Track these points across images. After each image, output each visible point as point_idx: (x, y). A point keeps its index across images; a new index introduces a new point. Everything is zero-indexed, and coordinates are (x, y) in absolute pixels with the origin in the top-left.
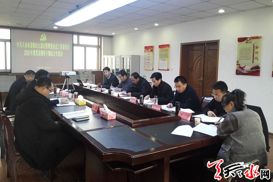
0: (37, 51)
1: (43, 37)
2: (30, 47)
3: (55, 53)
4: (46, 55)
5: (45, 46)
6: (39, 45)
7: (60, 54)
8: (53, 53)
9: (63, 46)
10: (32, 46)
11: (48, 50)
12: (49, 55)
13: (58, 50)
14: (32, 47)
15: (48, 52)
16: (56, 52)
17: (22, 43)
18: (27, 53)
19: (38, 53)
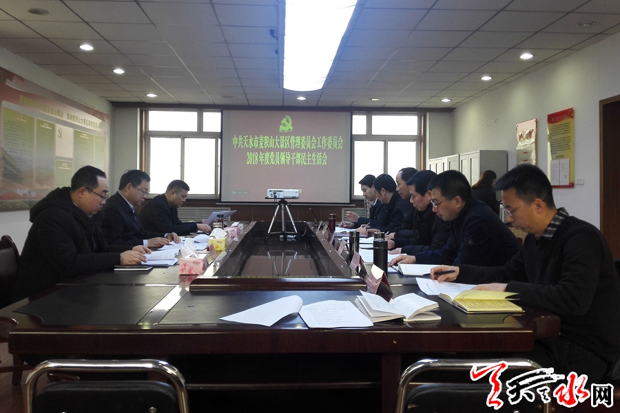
0: (272, 153)
1: (286, 123)
2: (259, 147)
3: (311, 157)
4: (291, 161)
5: (289, 141)
6: (277, 140)
7: (320, 159)
8: (307, 157)
9: (327, 141)
10: (264, 143)
11: (297, 150)
12: (298, 162)
13: (317, 150)
14: (263, 145)
15: (295, 156)
16: (314, 154)
17: (244, 139)
18: (252, 159)
19: (275, 158)
